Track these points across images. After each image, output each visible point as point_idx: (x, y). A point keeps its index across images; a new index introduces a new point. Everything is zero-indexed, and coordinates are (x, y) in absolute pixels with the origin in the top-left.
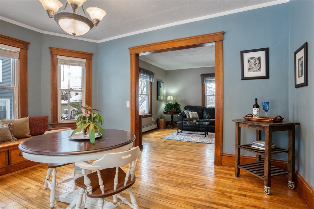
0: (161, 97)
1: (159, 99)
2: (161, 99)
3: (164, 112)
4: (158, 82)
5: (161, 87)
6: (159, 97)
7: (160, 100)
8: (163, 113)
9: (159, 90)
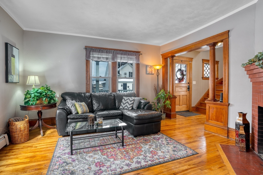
0: (15, 77)
1: (9, 80)
2: (15, 81)
3: (21, 106)
4: (6, 44)
5: (13, 56)
6: (10, 78)
7: (12, 83)
8: (19, 108)
9: (10, 63)
